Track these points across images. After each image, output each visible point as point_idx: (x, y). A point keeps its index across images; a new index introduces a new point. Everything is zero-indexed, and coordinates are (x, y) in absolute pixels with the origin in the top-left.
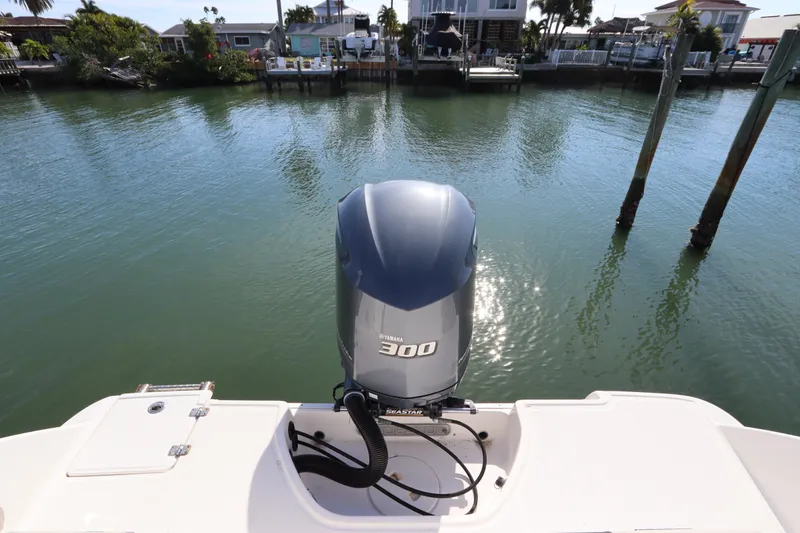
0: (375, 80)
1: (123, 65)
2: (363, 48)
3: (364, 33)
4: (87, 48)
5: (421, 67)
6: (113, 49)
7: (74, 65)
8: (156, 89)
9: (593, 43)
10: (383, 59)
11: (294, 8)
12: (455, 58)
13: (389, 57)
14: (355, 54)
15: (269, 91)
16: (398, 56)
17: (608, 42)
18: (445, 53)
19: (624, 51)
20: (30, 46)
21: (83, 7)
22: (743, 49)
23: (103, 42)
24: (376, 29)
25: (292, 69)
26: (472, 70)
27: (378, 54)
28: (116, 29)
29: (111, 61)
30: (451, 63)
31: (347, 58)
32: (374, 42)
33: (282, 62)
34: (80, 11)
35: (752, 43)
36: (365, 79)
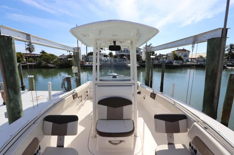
0: (108, 67)
1: (51, 64)
2: (106, 61)
3: (106, 58)
4: (44, 60)
5: (118, 64)
6: (50, 61)
7: (40, 63)
8: (58, 68)
9: (156, 59)
10: (110, 63)
11: (90, 52)
12: (125, 62)
13: (111, 62)
14: (104, 62)
15: (84, 68)
16: (113, 62)
17: (158, 59)
18: (123, 61)
19: (162, 61)
20: (30, 59)
21: (42, 52)
22: (190, 60)
23: (48, 59)
24: (108, 56)
25: (89, 65)
26: (129, 65)
27: (109, 61)
28: (51, 56)
29: (49, 63)
30: (124, 63)
31: (102, 62)
32: (108, 59)
33: (87, 63)
34: (41, 52)
35: (191, 59)
36: (106, 66)
